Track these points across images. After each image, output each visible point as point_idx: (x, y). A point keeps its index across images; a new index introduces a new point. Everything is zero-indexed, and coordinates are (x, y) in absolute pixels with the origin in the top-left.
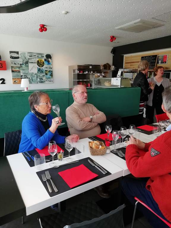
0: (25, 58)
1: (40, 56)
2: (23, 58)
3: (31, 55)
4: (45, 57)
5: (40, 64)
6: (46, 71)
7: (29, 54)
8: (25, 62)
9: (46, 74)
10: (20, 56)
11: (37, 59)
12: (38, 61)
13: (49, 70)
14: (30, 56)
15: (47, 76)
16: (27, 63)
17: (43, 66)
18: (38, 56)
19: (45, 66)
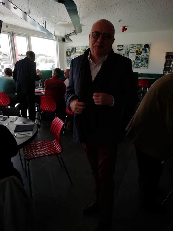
0: (128, 49)
1: (139, 47)
2: (126, 49)
3: (132, 46)
4: (143, 47)
5: (138, 53)
6: (142, 58)
7: (131, 46)
8: (127, 52)
9: (142, 61)
10: (124, 48)
11: (137, 49)
12: (137, 51)
13: (145, 57)
14: (131, 48)
15: (142, 62)
16: (128, 52)
17: (140, 55)
18: (137, 47)
19: (142, 54)
